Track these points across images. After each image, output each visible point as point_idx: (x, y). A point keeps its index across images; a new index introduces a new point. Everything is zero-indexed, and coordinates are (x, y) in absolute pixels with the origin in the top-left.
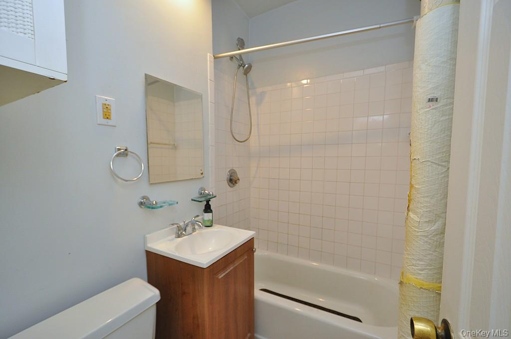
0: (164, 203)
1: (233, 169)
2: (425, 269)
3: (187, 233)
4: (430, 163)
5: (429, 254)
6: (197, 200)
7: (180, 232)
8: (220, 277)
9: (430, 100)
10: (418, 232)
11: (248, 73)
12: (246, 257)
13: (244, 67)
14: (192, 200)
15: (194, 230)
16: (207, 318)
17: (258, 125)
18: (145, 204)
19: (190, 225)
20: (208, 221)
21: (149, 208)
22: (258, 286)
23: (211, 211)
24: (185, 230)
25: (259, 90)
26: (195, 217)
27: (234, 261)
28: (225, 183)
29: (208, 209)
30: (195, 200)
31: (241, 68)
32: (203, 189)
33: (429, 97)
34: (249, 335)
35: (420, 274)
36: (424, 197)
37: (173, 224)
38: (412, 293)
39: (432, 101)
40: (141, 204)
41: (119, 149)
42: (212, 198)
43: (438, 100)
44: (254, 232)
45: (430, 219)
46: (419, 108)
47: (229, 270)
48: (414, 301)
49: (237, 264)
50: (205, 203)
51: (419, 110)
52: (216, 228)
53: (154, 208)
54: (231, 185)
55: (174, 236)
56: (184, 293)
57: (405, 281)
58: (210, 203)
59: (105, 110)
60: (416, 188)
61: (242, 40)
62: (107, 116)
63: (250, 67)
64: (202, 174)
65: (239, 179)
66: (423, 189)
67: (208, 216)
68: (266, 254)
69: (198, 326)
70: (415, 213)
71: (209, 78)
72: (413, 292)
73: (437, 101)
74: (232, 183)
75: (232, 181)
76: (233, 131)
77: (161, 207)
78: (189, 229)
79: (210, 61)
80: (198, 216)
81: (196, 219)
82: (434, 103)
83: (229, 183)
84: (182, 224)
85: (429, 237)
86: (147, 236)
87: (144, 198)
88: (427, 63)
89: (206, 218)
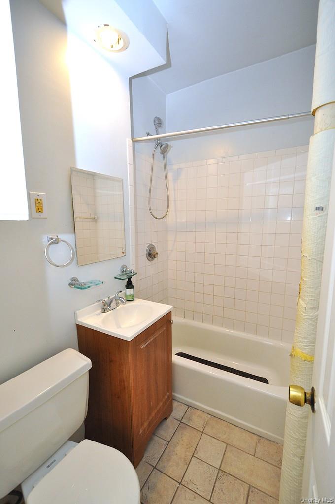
0: (91, 282)
1: (152, 245)
2: (309, 345)
3: (112, 308)
4: (315, 261)
5: (313, 334)
6: (119, 277)
7: (106, 306)
8: (142, 347)
9: (317, 209)
10: (305, 316)
11: (164, 152)
12: (165, 328)
13: (161, 146)
14: (115, 278)
15: (117, 304)
16: (132, 381)
17: (175, 201)
18: (75, 284)
19: (114, 301)
20: (130, 295)
21: (78, 288)
22: (175, 350)
23: (132, 287)
24: (110, 305)
25: (176, 167)
26: (118, 293)
27: (153, 333)
28: (144, 258)
29: (129, 285)
30: (117, 278)
31: (159, 147)
32: (124, 267)
33: (317, 206)
34: (168, 394)
35: (306, 349)
36: (310, 288)
37: (99, 301)
38: (298, 364)
39: (319, 210)
40: (71, 284)
41: (52, 239)
42: (133, 275)
43: (324, 209)
44: (172, 306)
45: (314, 306)
46: (308, 214)
47: (149, 341)
48: (300, 370)
49: (156, 335)
50: (127, 280)
51: (309, 215)
52: (137, 302)
53: (83, 289)
54: (151, 259)
55: (100, 310)
56: (111, 361)
57: (294, 354)
58: (131, 279)
59: (38, 205)
60: (304, 280)
61: (159, 118)
62: (40, 210)
63: (167, 147)
64: (123, 253)
65: (157, 254)
66: (309, 281)
67: (130, 292)
68: (183, 321)
69: (124, 388)
70: (303, 300)
71: (128, 163)
72: (300, 363)
73: (322, 210)
74: (151, 257)
75: (151, 255)
76: (152, 208)
77: (89, 287)
78: (113, 304)
79: (129, 145)
80: (121, 292)
81: (120, 295)
82: (320, 211)
83: (149, 258)
84: (106, 299)
85: (314, 320)
86: (77, 312)
87: (73, 279)
88: (316, 177)
89: (128, 294)
